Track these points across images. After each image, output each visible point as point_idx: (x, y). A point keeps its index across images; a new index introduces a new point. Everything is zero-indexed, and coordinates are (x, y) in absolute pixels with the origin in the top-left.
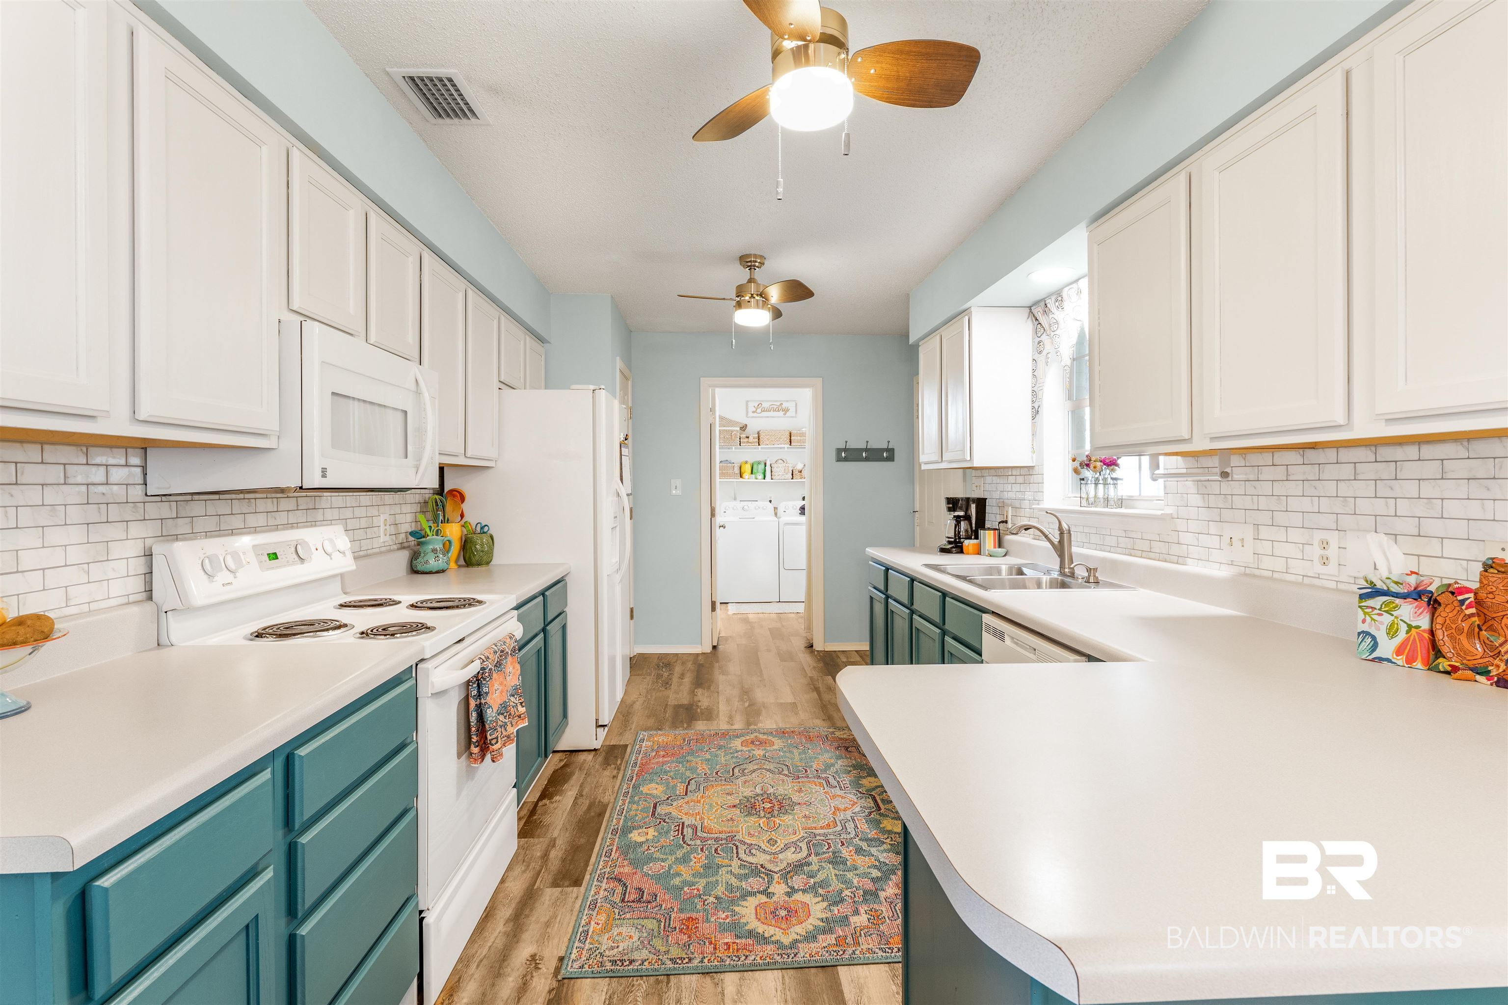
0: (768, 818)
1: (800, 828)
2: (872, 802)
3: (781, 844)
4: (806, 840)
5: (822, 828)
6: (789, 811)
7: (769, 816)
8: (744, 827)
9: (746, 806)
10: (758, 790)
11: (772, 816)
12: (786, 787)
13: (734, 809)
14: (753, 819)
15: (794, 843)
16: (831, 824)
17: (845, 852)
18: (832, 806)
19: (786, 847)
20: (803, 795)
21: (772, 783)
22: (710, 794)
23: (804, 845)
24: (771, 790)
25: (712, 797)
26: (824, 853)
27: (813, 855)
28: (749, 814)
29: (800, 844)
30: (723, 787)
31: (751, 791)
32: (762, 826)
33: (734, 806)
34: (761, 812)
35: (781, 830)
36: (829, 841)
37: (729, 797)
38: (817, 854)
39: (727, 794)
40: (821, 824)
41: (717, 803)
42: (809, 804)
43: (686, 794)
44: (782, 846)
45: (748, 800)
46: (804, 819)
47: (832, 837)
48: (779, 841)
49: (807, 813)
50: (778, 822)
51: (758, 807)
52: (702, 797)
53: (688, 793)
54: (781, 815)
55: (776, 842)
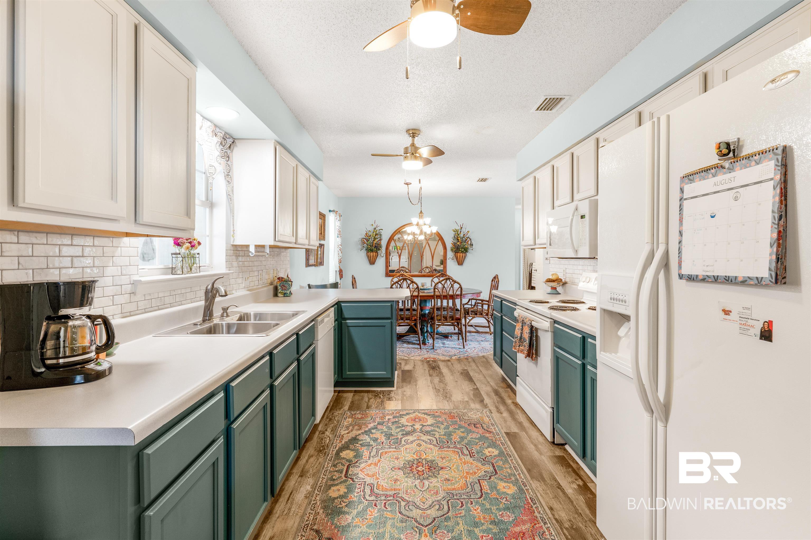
0: (421, 458)
1: (402, 451)
2: (350, 471)
3: (415, 444)
4: (401, 445)
5: (390, 452)
6: (407, 463)
7: (419, 460)
8: (435, 453)
9: (435, 469)
10: (426, 483)
11: (418, 460)
12: (406, 484)
13: (442, 466)
14: (430, 458)
15: (407, 444)
16: (384, 454)
17: (383, 439)
18: (378, 467)
19: (412, 442)
20: (395, 477)
21: (416, 490)
22: (461, 480)
23: (403, 442)
24: (417, 482)
25: (460, 478)
26: (394, 439)
27: (400, 438)
28: (432, 461)
29: (405, 443)
30: (453, 487)
31: (432, 482)
32: (424, 454)
33: (442, 468)
34: (424, 463)
35: (414, 451)
36: (389, 444)
37: (447, 476)
38: (397, 439)
39: (449, 480)
40: (390, 454)
41: (455, 472)
42: (393, 469)
43: (479, 480)
44: (414, 443)
45: (433, 474)
46: (399, 457)
47: (386, 447)
48: (416, 445)
49: (396, 461)
50: (415, 456)
51: (427, 467)
52: (466, 478)
53: (478, 482)
54: (412, 460)
55: (417, 445)
